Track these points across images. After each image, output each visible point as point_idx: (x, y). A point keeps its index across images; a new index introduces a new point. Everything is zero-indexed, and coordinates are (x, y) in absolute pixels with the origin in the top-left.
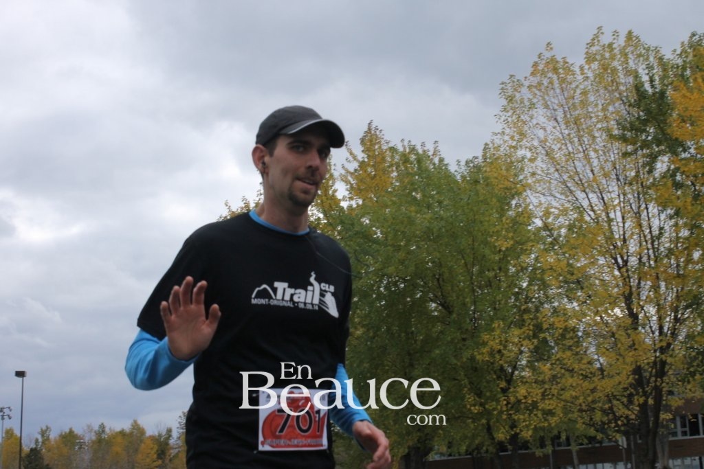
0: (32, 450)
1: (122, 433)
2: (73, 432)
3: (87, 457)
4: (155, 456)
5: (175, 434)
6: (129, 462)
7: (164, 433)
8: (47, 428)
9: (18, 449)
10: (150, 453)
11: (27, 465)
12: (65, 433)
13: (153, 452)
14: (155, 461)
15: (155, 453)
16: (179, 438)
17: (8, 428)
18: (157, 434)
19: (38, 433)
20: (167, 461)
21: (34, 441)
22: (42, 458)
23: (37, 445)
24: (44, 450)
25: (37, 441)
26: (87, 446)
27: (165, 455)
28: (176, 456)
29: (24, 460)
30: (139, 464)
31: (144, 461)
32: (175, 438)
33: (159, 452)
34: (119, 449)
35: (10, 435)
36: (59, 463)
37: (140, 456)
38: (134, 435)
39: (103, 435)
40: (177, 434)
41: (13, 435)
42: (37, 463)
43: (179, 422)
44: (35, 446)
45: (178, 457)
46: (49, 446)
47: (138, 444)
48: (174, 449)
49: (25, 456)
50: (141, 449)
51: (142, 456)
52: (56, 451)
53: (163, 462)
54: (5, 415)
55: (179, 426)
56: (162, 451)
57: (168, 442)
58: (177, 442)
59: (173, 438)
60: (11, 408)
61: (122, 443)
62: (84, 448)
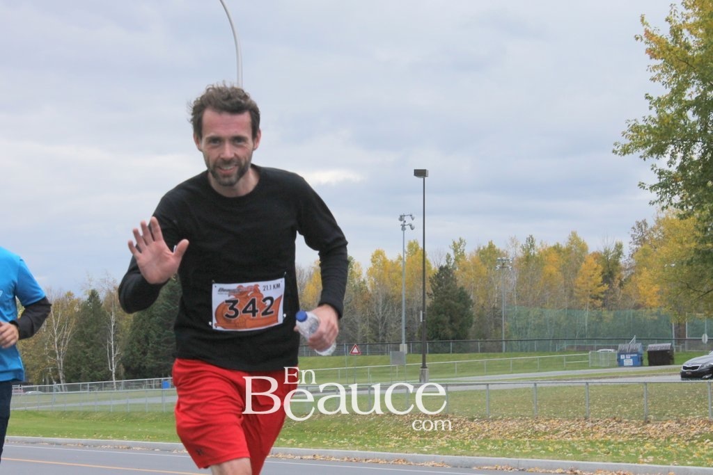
0: (441, 269)
1: (557, 249)
2: (494, 247)
3: (513, 279)
4: (600, 279)
5: (627, 250)
6: (566, 286)
7: (612, 248)
8: (461, 241)
9: (422, 269)
10: (593, 275)
11: (437, 288)
12: (484, 248)
13: (597, 274)
14: (599, 286)
15: (600, 276)
16: (632, 256)
17: (412, 241)
18: (603, 251)
19: (450, 247)
20: (616, 286)
21: (444, 258)
22: (454, 279)
23: (448, 263)
24: (457, 269)
25: (448, 256)
27: (613, 279)
28: (628, 280)
29: (431, 281)
30: (579, 288)
31: (586, 285)
32: (627, 257)
33: (606, 274)
34: (553, 270)
35: (414, 250)
36: (478, 286)
37: (580, 279)
38: (572, 252)
39: (533, 251)
40: (630, 251)
41: (417, 249)
42: (448, 285)
43: (632, 235)
44: (446, 264)
45: (630, 280)
46: (463, 265)
47: (578, 263)
48: (626, 270)
49: (431, 276)
50: (581, 270)
51: (583, 279)
52: (472, 271)
53: (611, 287)
54: (406, 224)
55: (632, 240)
56: (610, 273)
57: (618, 261)
58: (630, 261)
59: (625, 256)
60: (413, 215)
61: (557, 261)
62: (508, 267)
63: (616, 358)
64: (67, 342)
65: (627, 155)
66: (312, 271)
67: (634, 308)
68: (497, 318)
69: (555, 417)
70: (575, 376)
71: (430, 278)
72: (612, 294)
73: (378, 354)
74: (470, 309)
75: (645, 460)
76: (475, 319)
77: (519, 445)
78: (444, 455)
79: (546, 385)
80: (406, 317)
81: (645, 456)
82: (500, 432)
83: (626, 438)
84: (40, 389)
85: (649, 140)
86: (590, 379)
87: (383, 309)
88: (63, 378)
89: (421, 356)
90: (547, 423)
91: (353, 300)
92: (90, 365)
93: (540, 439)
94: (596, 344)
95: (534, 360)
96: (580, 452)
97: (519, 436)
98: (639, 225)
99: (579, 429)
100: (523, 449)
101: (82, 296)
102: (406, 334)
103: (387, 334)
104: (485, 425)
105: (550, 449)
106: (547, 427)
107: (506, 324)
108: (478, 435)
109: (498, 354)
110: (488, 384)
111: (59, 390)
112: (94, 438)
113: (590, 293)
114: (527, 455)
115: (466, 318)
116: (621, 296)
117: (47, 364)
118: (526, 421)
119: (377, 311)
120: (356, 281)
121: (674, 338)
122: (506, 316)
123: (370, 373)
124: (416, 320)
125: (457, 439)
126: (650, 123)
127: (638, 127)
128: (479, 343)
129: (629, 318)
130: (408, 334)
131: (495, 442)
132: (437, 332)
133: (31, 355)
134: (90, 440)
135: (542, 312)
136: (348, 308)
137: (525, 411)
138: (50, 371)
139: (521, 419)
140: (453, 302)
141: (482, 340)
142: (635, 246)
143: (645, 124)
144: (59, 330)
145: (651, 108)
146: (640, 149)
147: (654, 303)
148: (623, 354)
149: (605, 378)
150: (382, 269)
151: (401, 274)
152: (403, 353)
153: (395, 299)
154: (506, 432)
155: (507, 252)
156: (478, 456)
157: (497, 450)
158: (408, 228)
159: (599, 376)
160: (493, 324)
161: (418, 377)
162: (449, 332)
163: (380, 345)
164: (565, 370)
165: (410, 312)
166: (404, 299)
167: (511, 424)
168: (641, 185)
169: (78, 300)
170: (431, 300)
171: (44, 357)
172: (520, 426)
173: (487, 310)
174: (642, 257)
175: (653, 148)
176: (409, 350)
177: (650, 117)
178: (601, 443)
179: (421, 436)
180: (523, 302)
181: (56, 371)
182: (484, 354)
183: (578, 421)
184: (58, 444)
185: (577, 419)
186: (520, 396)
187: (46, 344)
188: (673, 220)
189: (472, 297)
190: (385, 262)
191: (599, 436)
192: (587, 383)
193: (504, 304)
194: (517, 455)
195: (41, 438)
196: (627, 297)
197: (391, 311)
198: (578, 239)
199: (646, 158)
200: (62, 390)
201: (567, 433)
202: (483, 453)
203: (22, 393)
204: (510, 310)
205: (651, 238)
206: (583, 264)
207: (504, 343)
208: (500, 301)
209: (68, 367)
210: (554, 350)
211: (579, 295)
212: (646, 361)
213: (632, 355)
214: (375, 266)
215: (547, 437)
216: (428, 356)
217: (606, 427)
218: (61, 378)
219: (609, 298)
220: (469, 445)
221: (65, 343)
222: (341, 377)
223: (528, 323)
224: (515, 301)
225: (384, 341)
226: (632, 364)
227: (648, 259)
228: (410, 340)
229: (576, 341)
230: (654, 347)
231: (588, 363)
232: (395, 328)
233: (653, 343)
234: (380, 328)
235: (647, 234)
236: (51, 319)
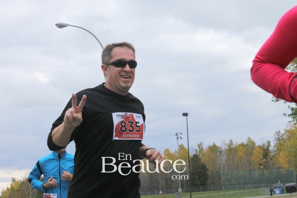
0: (194, 155)
1: (242, 145)
2: (216, 145)
3: (224, 158)
4: (262, 157)
5: (272, 144)
6: (247, 161)
7: (266, 144)
8: (201, 143)
9: (188, 156)
10: (259, 155)
11: (193, 164)
12: (211, 146)
14: (262, 160)
15: (262, 155)
17: (181, 144)
18: (262, 145)
19: (197, 146)
20: (269, 159)
21: (195, 151)
22: (200, 160)
23: (196, 153)
24: (200, 155)
25: (196, 150)
27: (267, 156)
28: (274, 156)
30: (253, 161)
31: (256, 160)
32: (273, 146)
33: (264, 154)
34: (241, 154)
35: (182, 148)
36: (209, 162)
37: (254, 157)
38: (249, 146)
39: (232, 146)
41: (183, 147)
42: (198, 162)
43: (274, 138)
46: (203, 153)
47: (252, 151)
48: (272, 152)
50: (254, 153)
51: (255, 157)
52: (207, 156)
53: (267, 160)
54: (178, 137)
55: (274, 140)
56: (266, 154)
57: (269, 149)
58: (274, 149)
59: (271, 146)
60: (182, 133)
61: (243, 150)
62: (222, 154)
64: (36, 194)
65: (278, 102)
67: (277, 169)
68: (219, 175)
72: (267, 163)
73: (169, 194)
74: (207, 172)
76: (210, 176)
87: (170, 174)
89: (189, 193)
94: (263, 185)
95: (238, 193)
98: (277, 133)
102: (181, 185)
103: (172, 185)
107: (223, 178)
109: (221, 191)
113: (258, 163)
115: (206, 176)
116: (271, 164)
119: (168, 175)
121: (295, 181)
122: (223, 175)
128: (212, 187)
129: (275, 173)
132: (194, 183)
135: (238, 172)
140: (200, 170)
141: (213, 185)
142: (276, 142)
144: (32, 190)
147: (285, 166)
148: (275, 188)
150: (168, 157)
151: (177, 159)
152: (180, 192)
155: (221, 147)
158: (179, 138)
160: (217, 178)
162: (199, 183)
163: (169, 190)
164: (251, 196)
168: (285, 115)
173: (215, 172)
174: (279, 147)
176: (182, 191)
180: (230, 168)
182: (215, 191)
187: (27, 196)
188: (293, 130)
189: (207, 167)
190: (170, 154)
193: (222, 169)
196: (273, 164)
198: (251, 140)
204: (224, 172)
205: (283, 138)
206: (254, 151)
207: (223, 186)
208: (220, 168)
210: (244, 188)
211: (254, 164)
212: (285, 191)
213: (279, 189)
214: (166, 156)
216: (192, 193)
219: (266, 165)
221: (35, 195)
223: (232, 177)
224: (226, 168)
225: (171, 188)
226: (279, 193)
227: (282, 147)
228: (182, 187)
229: (253, 184)
230: (288, 185)
231: (260, 193)
232: (176, 182)
233: (287, 183)
234: (169, 182)
235: (281, 137)
236: (28, 185)
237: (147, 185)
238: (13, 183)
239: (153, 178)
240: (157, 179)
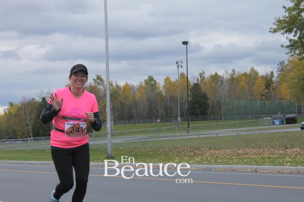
0: (195, 84)
1: (245, 74)
2: (218, 74)
3: (226, 88)
4: (264, 87)
5: (275, 75)
6: (249, 91)
7: (269, 74)
8: (203, 72)
9: (187, 85)
10: (261, 86)
11: (193, 93)
12: (213, 75)
13: (263, 85)
14: (264, 90)
16: (278, 77)
17: (182, 73)
18: (265, 75)
19: (198, 75)
20: (271, 90)
21: (196, 80)
22: (200, 89)
23: (198, 82)
24: (202, 84)
25: (198, 79)
26: (225, 82)
27: (270, 87)
29: (191, 90)
30: (255, 92)
31: (258, 90)
32: (276, 77)
33: (267, 85)
34: (244, 84)
35: (183, 77)
36: (211, 91)
37: (256, 87)
38: (251, 76)
39: (234, 76)
40: (277, 75)
41: (184, 76)
42: (198, 91)
43: (278, 68)
44: (197, 82)
45: (277, 87)
46: (204, 82)
47: (254, 81)
48: (275, 83)
49: (191, 88)
50: (256, 83)
51: (257, 87)
52: (208, 85)
53: (269, 91)
54: (179, 65)
55: (278, 70)
56: (269, 84)
57: (272, 79)
58: (277, 79)
59: (275, 77)
60: (182, 61)
61: (245, 80)
62: (224, 83)
63: (272, 121)
65: (276, 33)
66: (139, 87)
67: (279, 100)
68: (219, 105)
69: (246, 147)
70: (254, 129)
71: (190, 89)
72: (269, 93)
73: (168, 122)
74: (208, 102)
75: (287, 165)
76: (210, 106)
77: (232, 160)
78: (200, 164)
79: (242, 134)
80: (180, 106)
81: (287, 163)
82: (222, 154)
83: (277, 156)
84: (22, 141)
85: (285, 26)
86: (261, 131)
87: (170, 103)
88: (32, 136)
89: (187, 122)
90: (243, 150)
91: (157, 99)
92: (43, 130)
93: (240, 157)
94: (263, 115)
95: (237, 123)
96: (258, 162)
97: (231, 156)
98: (281, 63)
99: (257, 152)
100: (234, 161)
101: (39, 100)
102: (180, 113)
103: (172, 113)
104: (216, 151)
105: (245, 161)
106: (243, 152)
107: (223, 108)
108: (213, 156)
109: (221, 121)
110: (217, 134)
111: (30, 140)
112: (47, 161)
113: (260, 93)
114: (235, 164)
115: (206, 106)
116: (273, 95)
117: (24, 129)
118: (234, 149)
119: (167, 103)
120: (158, 91)
121: (297, 112)
122: (223, 104)
123: (165, 130)
124: (184, 106)
125: (204, 157)
126: (285, 18)
127: (280, 20)
128: (212, 116)
129: (277, 104)
130: (181, 113)
131: (221, 159)
132: (194, 112)
133: (17, 126)
134: (45, 162)
135: (239, 102)
136: (155, 102)
137: (233, 145)
138: (26, 132)
139: (232, 149)
140: (200, 99)
141: (213, 115)
142: (279, 73)
143: (283, 19)
144: (29, 115)
145: (285, 12)
146: (281, 30)
147: (287, 97)
148: (275, 119)
149: (267, 130)
150: (169, 85)
151: (177, 87)
152: (179, 121)
153: (175, 98)
154: (225, 154)
156: (214, 165)
157: (222, 162)
158: (180, 67)
159: (265, 129)
160: (218, 108)
161: (186, 132)
162: (199, 112)
163: (169, 118)
164: (250, 127)
165: (182, 104)
166: (179, 98)
167: (228, 151)
169: (37, 102)
170: (190, 98)
171: (23, 127)
172: (231, 151)
173: (215, 102)
174: (283, 77)
175: (287, 30)
176: (182, 120)
177: (285, 16)
178: (267, 158)
179: (188, 157)
180: (231, 98)
181: (29, 133)
182: (214, 121)
183: (256, 149)
184: (31, 164)
185: (256, 148)
186: (231, 139)
187: (24, 121)
188: (296, 61)
189: (208, 96)
190: (170, 82)
191: (266, 155)
192: (260, 132)
193: (223, 99)
194: (231, 164)
195: (24, 161)
196: (275, 95)
197: (173, 103)
198: (254, 70)
199: (284, 34)
200: (32, 141)
201: (252, 154)
202: (216, 163)
203: (15, 142)
204: (225, 101)
205: (286, 69)
206: (257, 81)
207: (223, 116)
208: (221, 98)
209: (34, 131)
210: (245, 118)
211: (255, 94)
212: (285, 122)
213: (279, 120)
214: (166, 84)
215: (243, 156)
216: (190, 122)
217: (269, 151)
218: (31, 135)
219: (268, 95)
220: (210, 160)
221: (32, 120)
222: (153, 132)
223: (233, 107)
224: (227, 98)
225: (171, 117)
226: (279, 124)
227: (285, 78)
228: (182, 116)
229: (254, 114)
230: (289, 116)
231: (260, 124)
232: (175, 111)
233: (288, 115)
234: (169, 111)
235: (284, 67)
236: (26, 110)
237: (146, 113)
238: (11, 108)
239: (153, 107)
240: (156, 108)
